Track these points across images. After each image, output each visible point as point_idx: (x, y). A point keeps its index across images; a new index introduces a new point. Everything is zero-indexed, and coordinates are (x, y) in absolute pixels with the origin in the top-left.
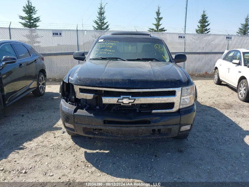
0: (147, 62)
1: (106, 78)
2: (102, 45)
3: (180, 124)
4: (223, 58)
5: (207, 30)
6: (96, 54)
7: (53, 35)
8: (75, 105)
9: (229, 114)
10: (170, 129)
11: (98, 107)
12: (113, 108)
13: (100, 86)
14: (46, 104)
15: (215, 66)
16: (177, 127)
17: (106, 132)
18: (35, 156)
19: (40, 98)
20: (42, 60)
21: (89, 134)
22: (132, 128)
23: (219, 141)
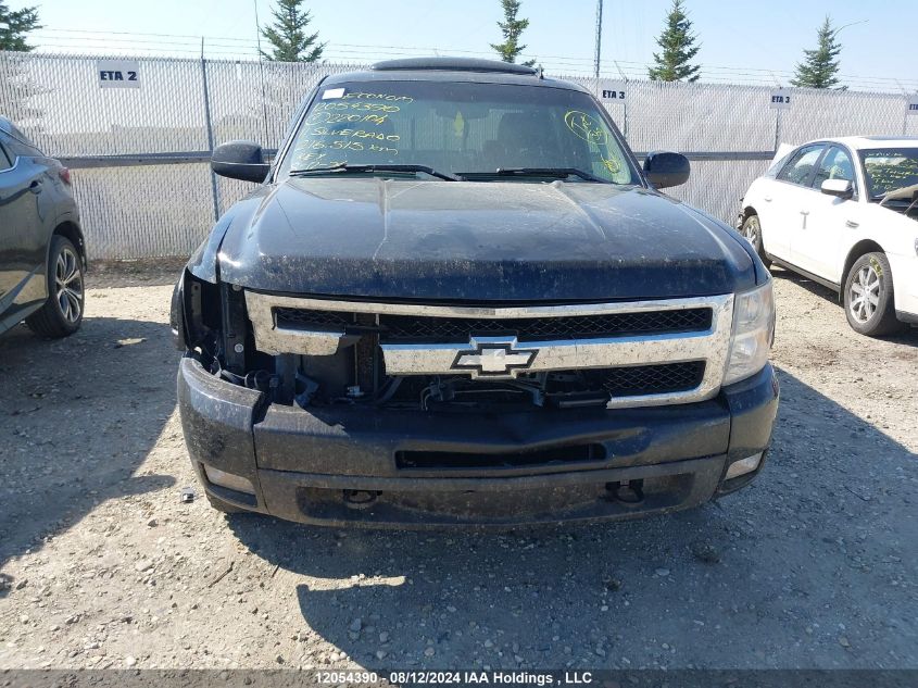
0: (544, 185)
1: (403, 256)
2: (341, 112)
3: (727, 452)
4: (774, 173)
5: (690, 73)
6: (320, 152)
7: (103, 78)
8: (251, 385)
9: (833, 386)
10: (689, 475)
11: (356, 391)
12: (429, 391)
13: (374, 293)
14: (92, 373)
15: (745, 205)
16: (717, 464)
17: (405, 503)
18: (70, 622)
19: (61, 347)
20: (62, 184)
21: (325, 516)
22: (526, 483)
23: (841, 505)
